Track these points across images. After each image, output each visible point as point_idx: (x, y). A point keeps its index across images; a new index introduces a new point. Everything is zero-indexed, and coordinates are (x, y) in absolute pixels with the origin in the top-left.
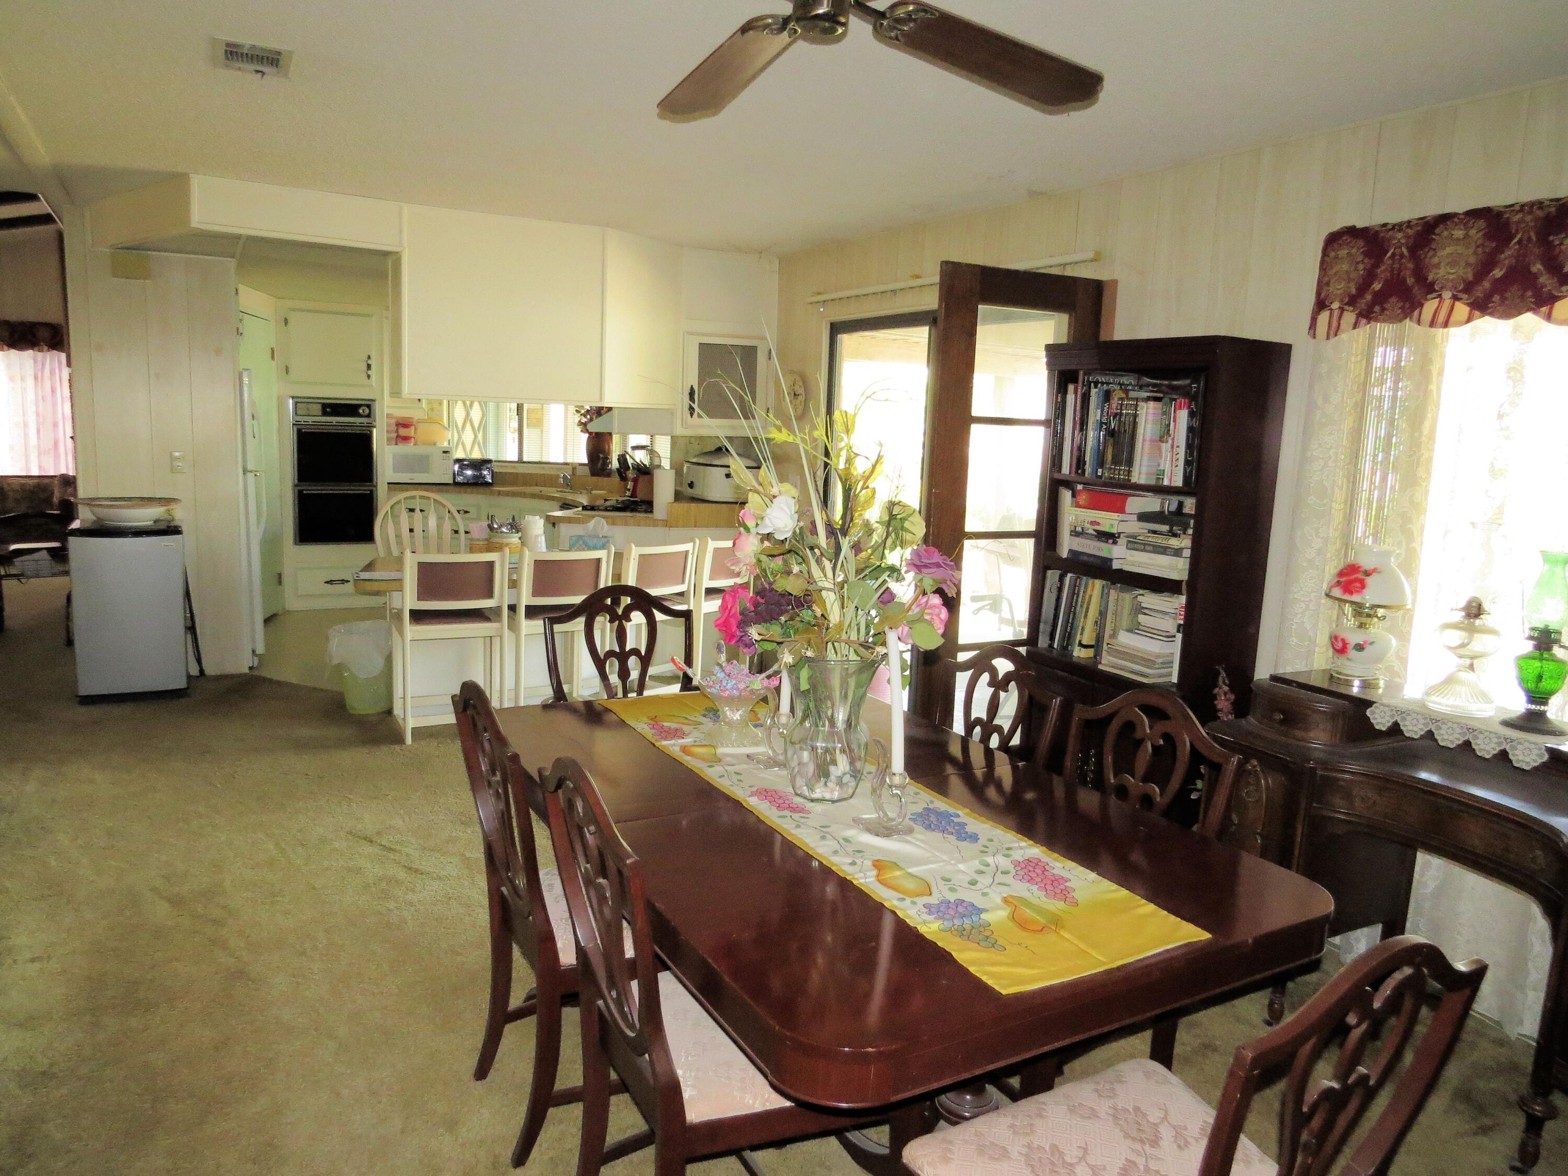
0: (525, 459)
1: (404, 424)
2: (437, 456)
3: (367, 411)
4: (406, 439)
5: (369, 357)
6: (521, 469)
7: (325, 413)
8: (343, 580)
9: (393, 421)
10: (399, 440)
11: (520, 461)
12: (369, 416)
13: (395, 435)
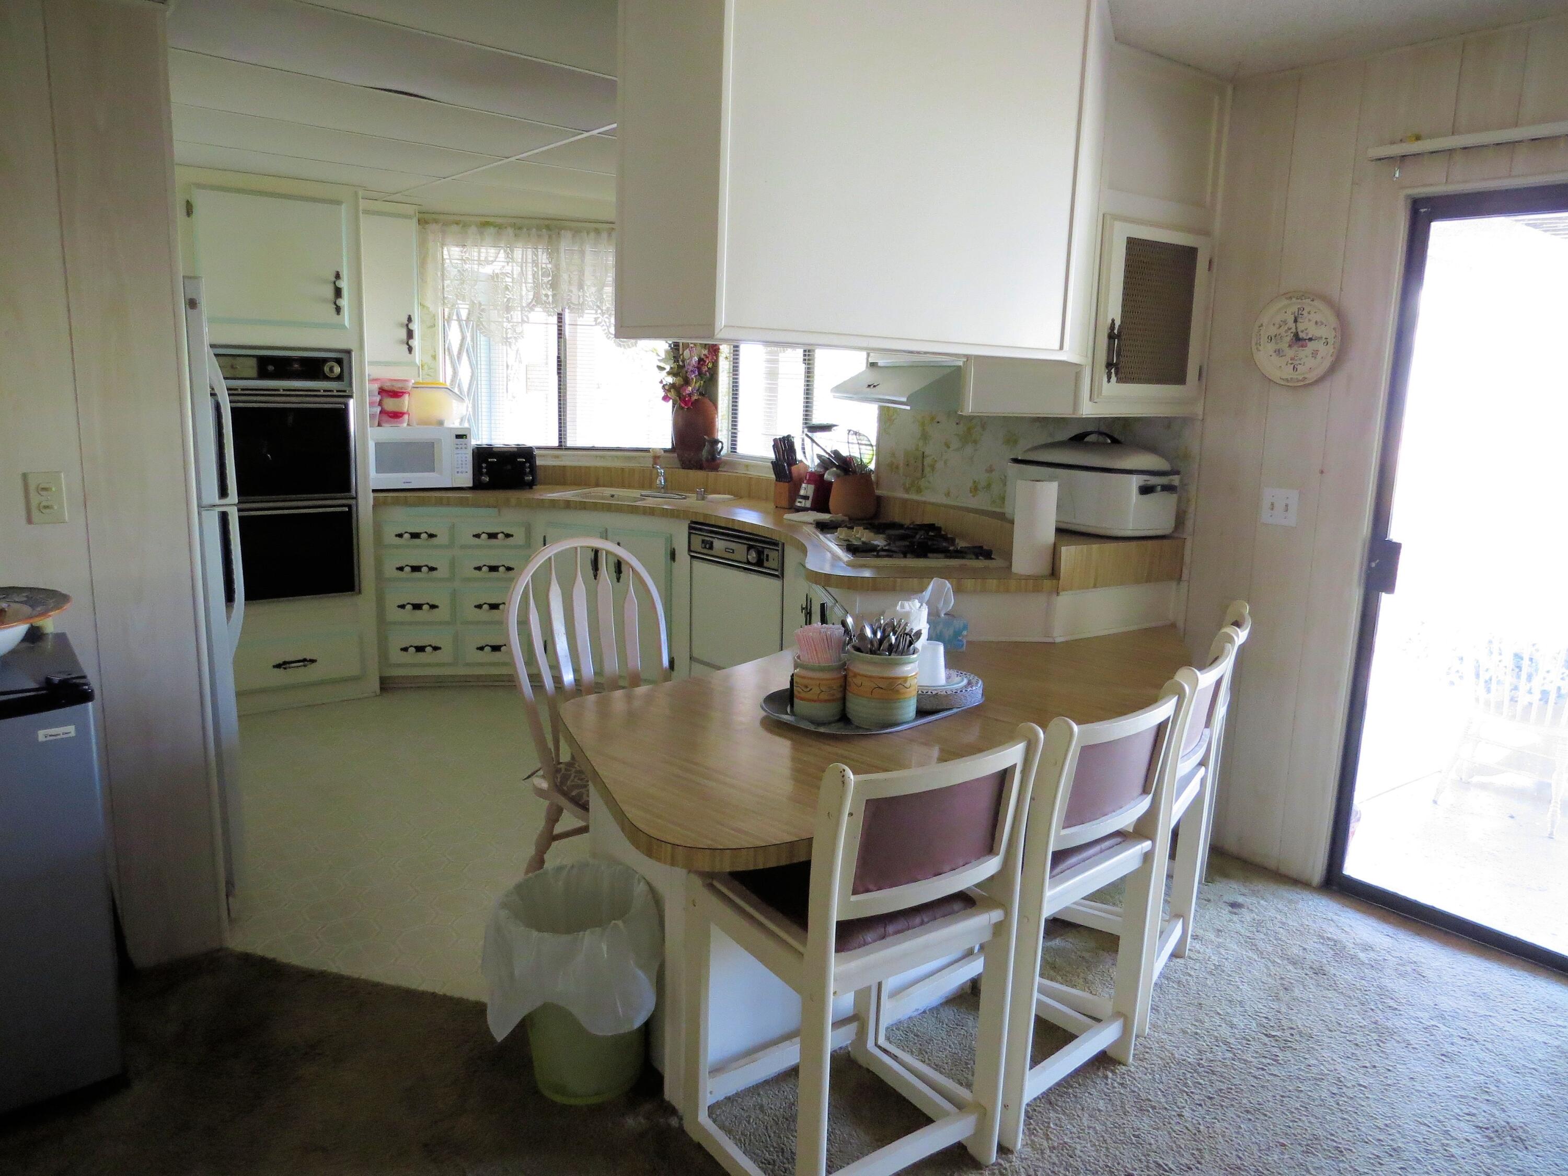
0: (569, 443)
1: (390, 392)
2: (448, 443)
3: (337, 370)
4: (396, 415)
5: (338, 276)
6: (567, 460)
7: (263, 374)
8: (305, 660)
9: (376, 387)
10: (385, 417)
11: (561, 446)
12: (340, 378)
13: (378, 409)
